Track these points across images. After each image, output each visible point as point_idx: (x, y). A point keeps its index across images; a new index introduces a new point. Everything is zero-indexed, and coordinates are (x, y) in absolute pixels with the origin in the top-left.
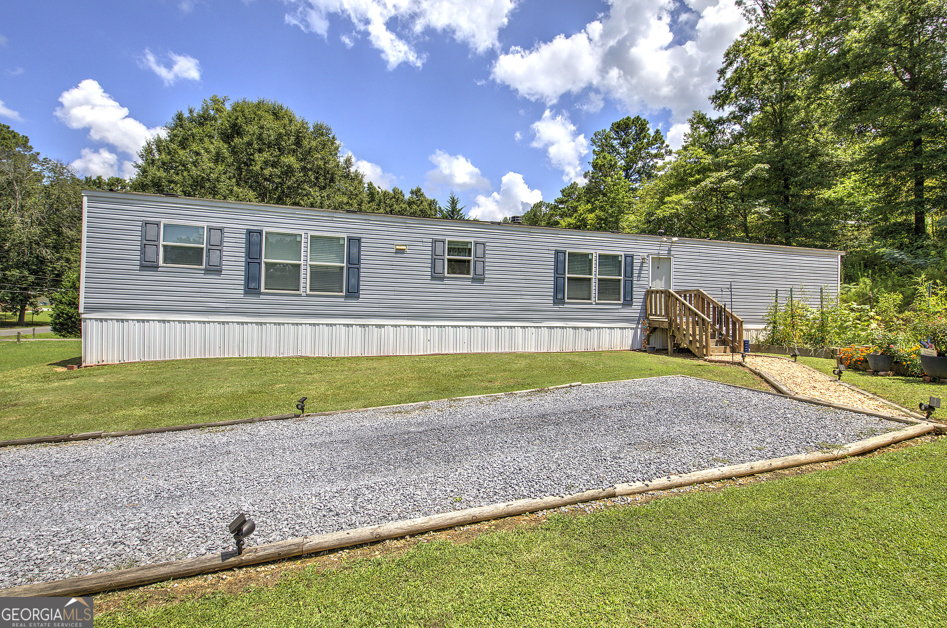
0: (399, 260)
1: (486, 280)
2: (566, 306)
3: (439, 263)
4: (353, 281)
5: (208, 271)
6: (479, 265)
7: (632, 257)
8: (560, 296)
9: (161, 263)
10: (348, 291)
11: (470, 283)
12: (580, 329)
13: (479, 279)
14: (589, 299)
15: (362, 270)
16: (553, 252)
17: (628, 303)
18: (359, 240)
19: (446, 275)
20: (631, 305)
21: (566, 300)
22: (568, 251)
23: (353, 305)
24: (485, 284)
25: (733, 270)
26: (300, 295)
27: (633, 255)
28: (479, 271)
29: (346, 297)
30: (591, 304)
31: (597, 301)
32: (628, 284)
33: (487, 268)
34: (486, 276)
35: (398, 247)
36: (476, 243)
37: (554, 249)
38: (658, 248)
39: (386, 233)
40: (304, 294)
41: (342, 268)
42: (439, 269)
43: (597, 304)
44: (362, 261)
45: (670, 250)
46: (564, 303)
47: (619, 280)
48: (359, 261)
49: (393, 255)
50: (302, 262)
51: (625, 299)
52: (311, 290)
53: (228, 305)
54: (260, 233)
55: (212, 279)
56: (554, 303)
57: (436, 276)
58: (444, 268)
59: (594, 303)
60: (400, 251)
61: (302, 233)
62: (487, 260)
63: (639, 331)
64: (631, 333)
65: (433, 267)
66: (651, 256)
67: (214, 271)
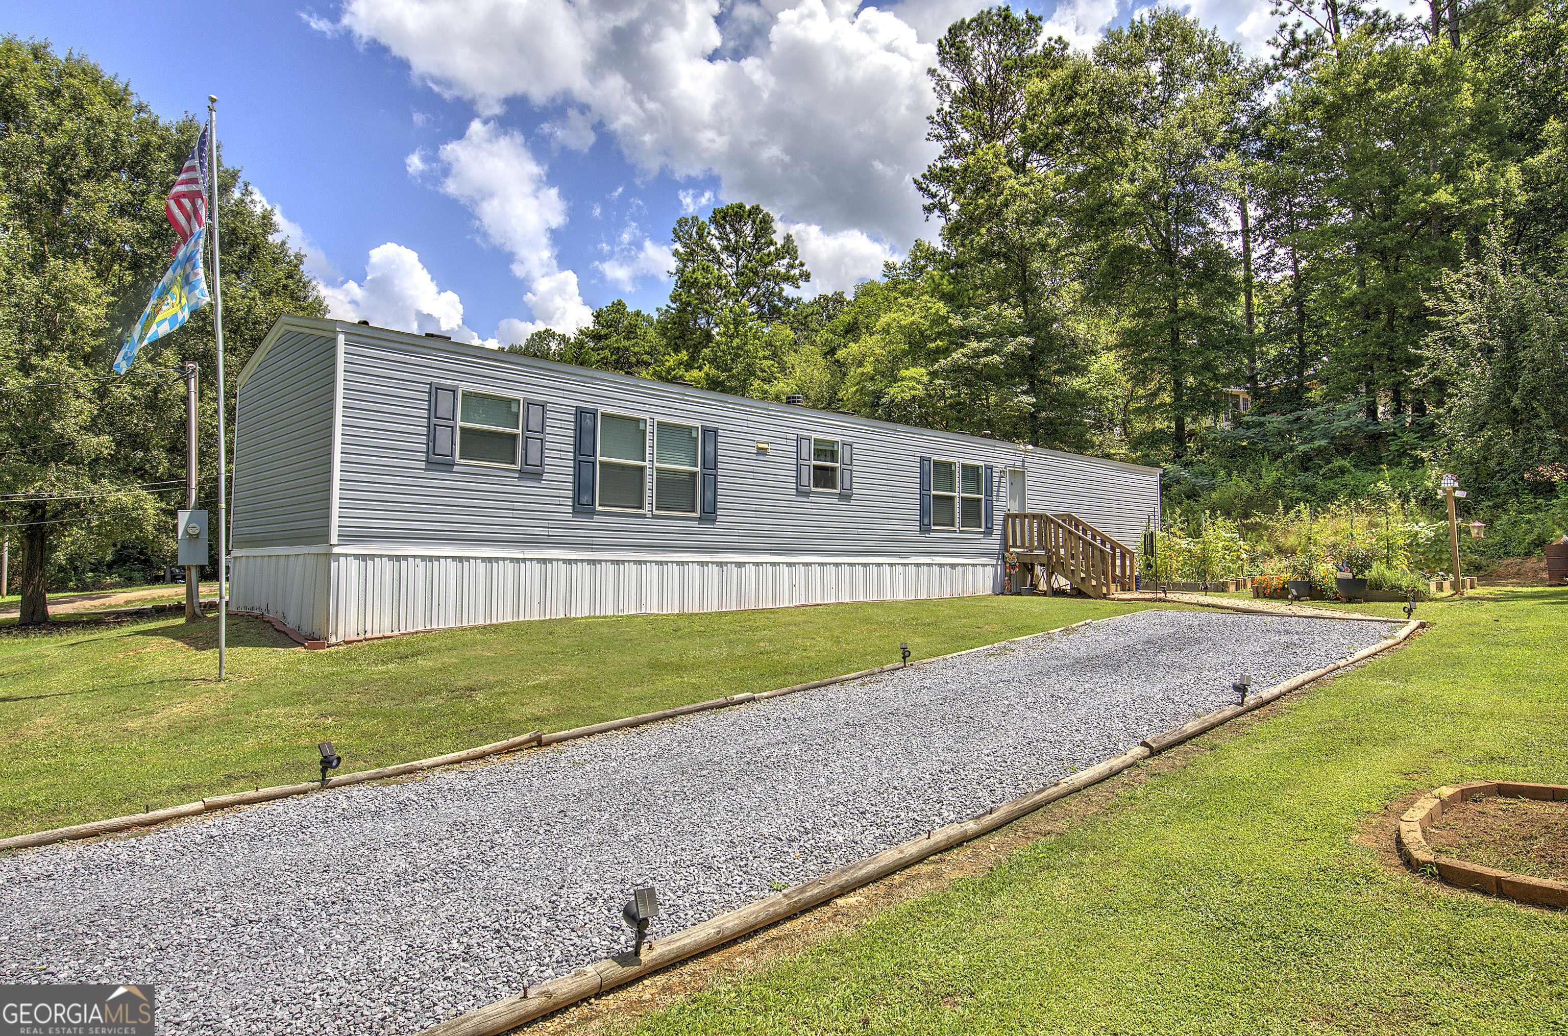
0: (759, 464)
1: (853, 497)
2: (932, 534)
3: (804, 471)
4: (709, 495)
5: (524, 474)
6: (846, 476)
7: (991, 468)
8: (926, 521)
9: (458, 460)
10: (703, 510)
11: (836, 501)
12: (945, 567)
13: (846, 497)
14: (953, 525)
15: (720, 479)
16: (919, 460)
17: (989, 531)
18: (715, 431)
19: (811, 488)
20: (992, 533)
21: (932, 527)
22: (933, 458)
23: (710, 534)
24: (852, 502)
25: (1076, 489)
26: (643, 516)
27: (993, 466)
28: (846, 483)
29: (700, 520)
30: (955, 532)
31: (961, 528)
32: (989, 506)
33: (854, 479)
34: (855, 491)
35: (760, 445)
36: (843, 444)
37: (919, 454)
38: (1013, 458)
39: (745, 423)
40: (649, 514)
41: (693, 475)
42: (804, 480)
43: (961, 532)
44: (720, 465)
45: (1023, 461)
46: (930, 531)
47: (979, 500)
48: (716, 465)
49: (754, 457)
50: (646, 464)
51: (986, 526)
52: (658, 508)
53: (552, 532)
54: (594, 413)
55: (529, 487)
56: (921, 531)
57: (801, 493)
58: (809, 479)
59: (958, 530)
60: (762, 452)
61: (646, 416)
62: (855, 468)
63: (999, 567)
64: (991, 570)
65: (798, 476)
66: (1008, 469)
67: (532, 474)
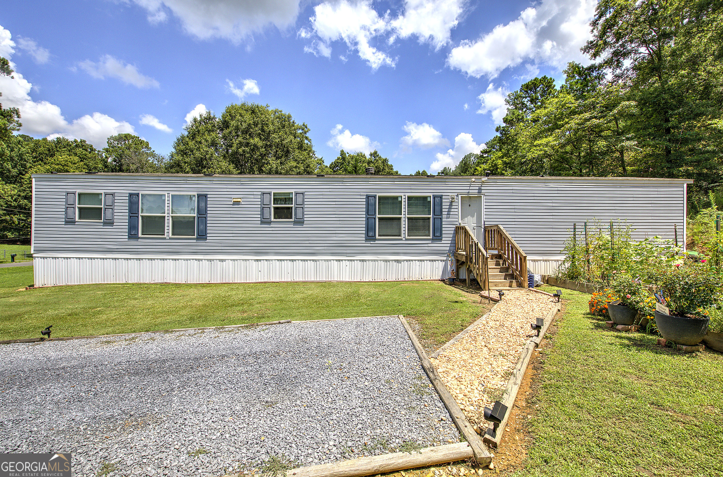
0: (236, 210)
1: (305, 222)
2: (377, 242)
3: (266, 211)
4: (202, 227)
5: (105, 224)
6: (299, 211)
7: (441, 197)
8: (371, 234)
9: (77, 219)
10: (198, 234)
11: (292, 226)
12: (391, 262)
13: (300, 222)
14: (400, 236)
15: (208, 219)
16: (365, 197)
17: (437, 237)
18: (206, 196)
19: (273, 219)
20: (441, 240)
21: (377, 237)
22: (378, 195)
23: (202, 245)
24: (304, 226)
25: (551, 205)
26: (165, 239)
27: (442, 195)
28: (299, 215)
29: (197, 239)
30: (401, 240)
31: (407, 237)
32: (437, 222)
33: (305, 213)
34: (305, 219)
35: (234, 200)
36: (296, 194)
37: (365, 194)
38: (468, 188)
39: (225, 190)
40: (168, 238)
41: (195, 217)
42: (266, 216)
43: (406, 240)
44: (208, 212)
45: (480, 189)
46: (375, 240)
47: (429, 218)
48: (206, 212)
49: (231, 206)
50: (166, 215)
51: (434, 235)
52: (173, 234)
53: (118, 247)
54: (138, 195)
55: (108, 229)
56: (366, 240)
57: (265, 221)
58: (270, 215)
59: (404, 239)
60: (237, 203)
61: (166, 193)
62: (306, 206)
63: (449, 263)
64: (441, 265)
65: (262, 214)
66: (460, 196)
67: (110, 223)
